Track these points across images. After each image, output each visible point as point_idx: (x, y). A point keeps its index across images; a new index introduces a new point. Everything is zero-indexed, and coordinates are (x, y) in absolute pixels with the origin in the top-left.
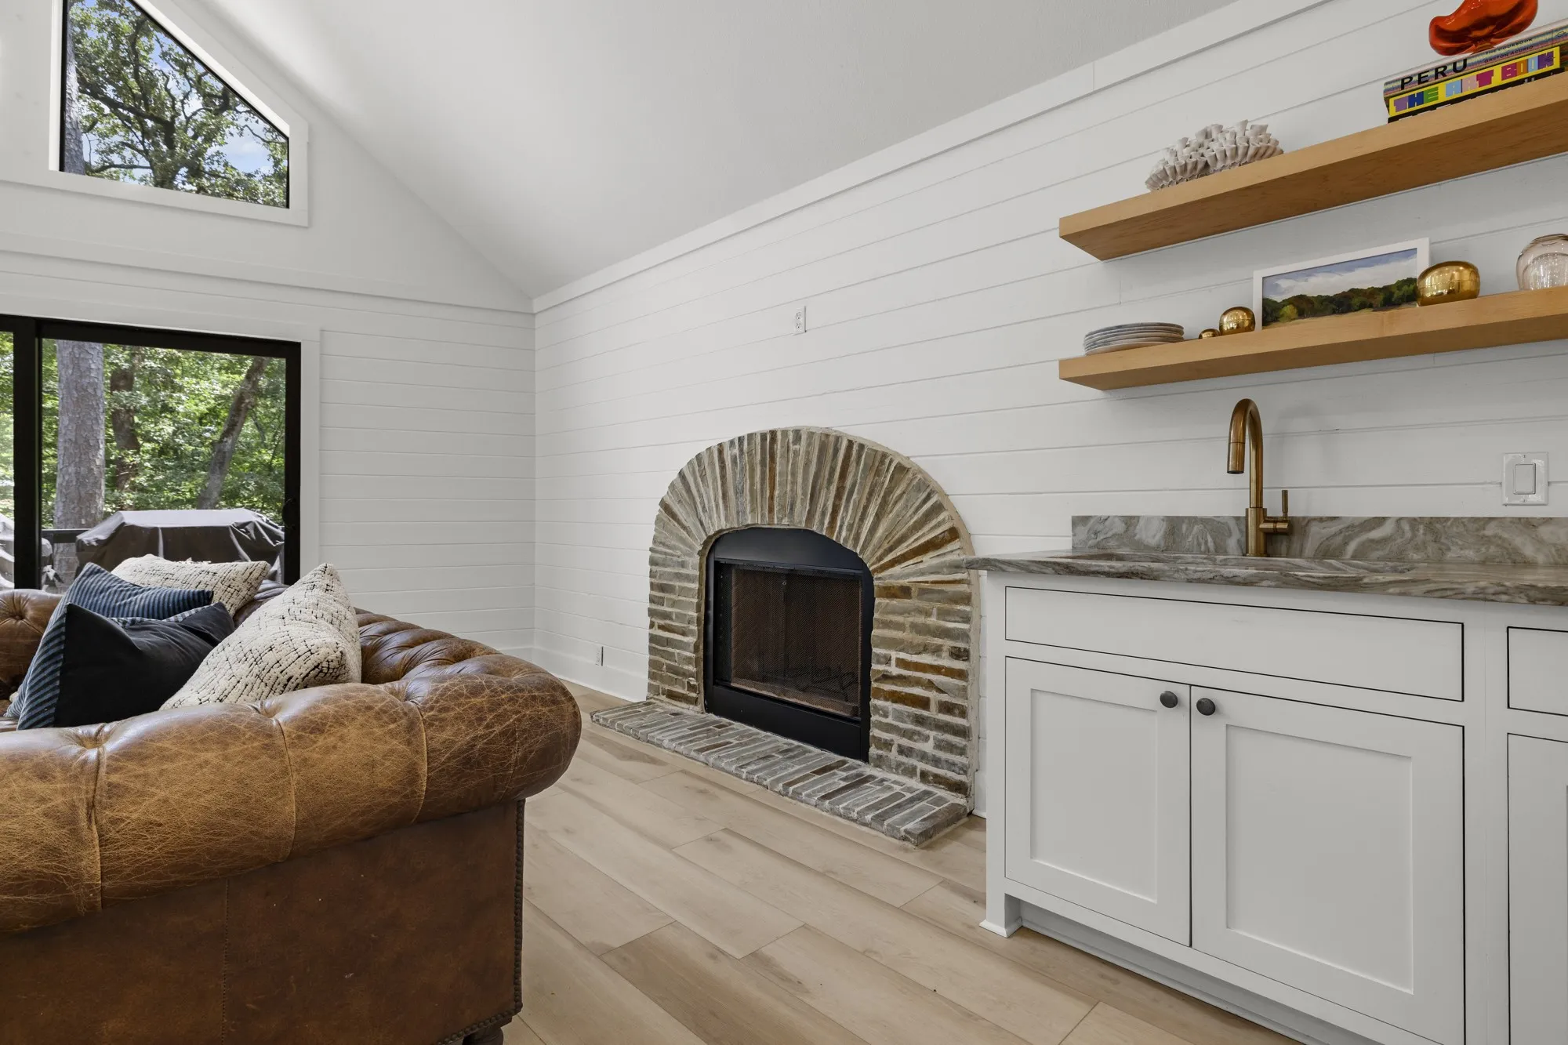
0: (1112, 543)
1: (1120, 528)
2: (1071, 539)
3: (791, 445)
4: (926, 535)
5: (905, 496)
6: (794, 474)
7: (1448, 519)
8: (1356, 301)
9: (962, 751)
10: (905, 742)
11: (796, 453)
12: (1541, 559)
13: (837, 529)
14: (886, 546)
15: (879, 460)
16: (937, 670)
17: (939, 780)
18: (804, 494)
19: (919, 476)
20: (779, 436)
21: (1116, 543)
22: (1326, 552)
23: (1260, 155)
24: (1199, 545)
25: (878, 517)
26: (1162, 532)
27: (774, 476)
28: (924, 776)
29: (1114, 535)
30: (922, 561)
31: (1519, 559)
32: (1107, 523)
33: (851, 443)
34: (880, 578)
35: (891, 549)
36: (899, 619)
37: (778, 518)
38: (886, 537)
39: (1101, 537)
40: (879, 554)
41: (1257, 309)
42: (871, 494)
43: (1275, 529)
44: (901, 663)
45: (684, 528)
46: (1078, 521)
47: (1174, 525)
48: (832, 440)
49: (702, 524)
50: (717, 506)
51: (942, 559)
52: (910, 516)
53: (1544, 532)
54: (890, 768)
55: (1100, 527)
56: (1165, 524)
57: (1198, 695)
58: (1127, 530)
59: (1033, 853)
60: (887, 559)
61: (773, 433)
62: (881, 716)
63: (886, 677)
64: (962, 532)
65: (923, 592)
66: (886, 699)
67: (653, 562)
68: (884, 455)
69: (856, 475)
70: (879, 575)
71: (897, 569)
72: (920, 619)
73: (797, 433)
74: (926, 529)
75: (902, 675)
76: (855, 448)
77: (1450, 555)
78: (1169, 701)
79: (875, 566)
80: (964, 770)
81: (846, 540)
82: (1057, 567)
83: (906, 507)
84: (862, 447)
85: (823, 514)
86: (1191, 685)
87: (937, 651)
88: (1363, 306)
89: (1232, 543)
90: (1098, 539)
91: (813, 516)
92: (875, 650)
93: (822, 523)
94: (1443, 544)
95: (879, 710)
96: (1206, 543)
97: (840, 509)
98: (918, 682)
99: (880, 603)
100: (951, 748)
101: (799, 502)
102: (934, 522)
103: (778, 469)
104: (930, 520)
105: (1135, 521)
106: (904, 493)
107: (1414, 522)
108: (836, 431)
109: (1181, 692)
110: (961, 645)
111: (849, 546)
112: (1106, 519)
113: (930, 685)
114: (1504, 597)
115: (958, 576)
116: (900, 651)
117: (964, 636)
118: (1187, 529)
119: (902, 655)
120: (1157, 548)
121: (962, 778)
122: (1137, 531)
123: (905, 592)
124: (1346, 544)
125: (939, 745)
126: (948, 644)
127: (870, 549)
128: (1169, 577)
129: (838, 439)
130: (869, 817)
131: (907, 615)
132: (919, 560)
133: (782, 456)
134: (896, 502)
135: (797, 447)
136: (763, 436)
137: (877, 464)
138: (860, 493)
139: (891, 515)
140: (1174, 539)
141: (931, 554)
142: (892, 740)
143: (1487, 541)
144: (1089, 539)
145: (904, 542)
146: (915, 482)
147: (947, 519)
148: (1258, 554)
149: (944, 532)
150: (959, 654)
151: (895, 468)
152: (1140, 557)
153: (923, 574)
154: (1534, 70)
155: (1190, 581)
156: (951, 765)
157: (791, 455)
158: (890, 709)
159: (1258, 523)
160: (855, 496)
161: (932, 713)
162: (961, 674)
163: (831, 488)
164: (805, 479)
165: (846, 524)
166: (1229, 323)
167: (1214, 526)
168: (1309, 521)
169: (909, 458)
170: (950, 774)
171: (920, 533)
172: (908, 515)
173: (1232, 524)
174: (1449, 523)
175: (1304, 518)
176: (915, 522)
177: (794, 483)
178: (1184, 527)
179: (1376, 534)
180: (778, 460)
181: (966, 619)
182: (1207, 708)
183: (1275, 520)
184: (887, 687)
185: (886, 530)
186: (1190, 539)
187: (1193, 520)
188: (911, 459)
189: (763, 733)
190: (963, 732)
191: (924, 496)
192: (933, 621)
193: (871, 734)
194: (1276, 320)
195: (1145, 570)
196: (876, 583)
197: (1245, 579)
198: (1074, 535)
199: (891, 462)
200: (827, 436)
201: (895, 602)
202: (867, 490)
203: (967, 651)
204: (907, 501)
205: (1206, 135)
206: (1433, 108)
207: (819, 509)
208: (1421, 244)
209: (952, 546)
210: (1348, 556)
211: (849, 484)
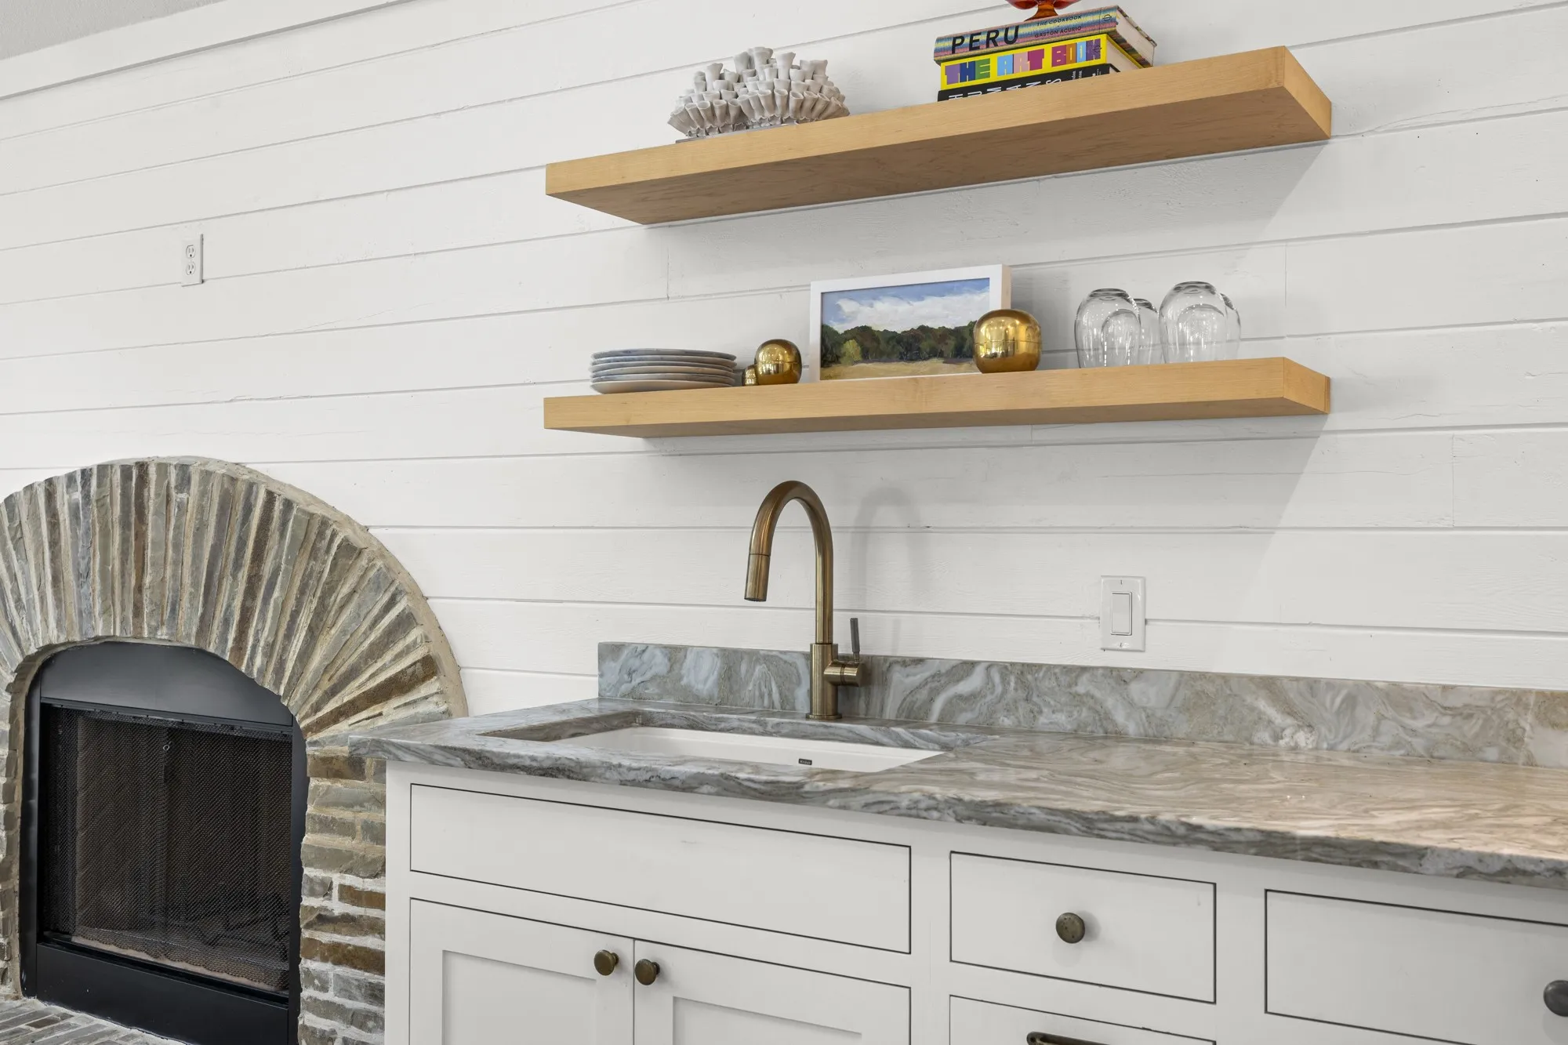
0: (652, 690)
1: (660, 665)
2: (597, 679)
3: (173, 492)
4: (388, 667)
5: (356, 597)
6: (178, 546)
7: (1040, 666)
8: (925, 345)
10: (354, 1033)
11: (182, 508)
12: (1132, 729)
13: (248, 652)
14: (326, 685)
15: (316, 529)
18: (195, 584)
19: (379, 563)
20: (152, 471)
21: (657, 691)
23: (807, 110)
24: (762, 696)
25: (314, 636)
26: (716, 673)
27: (144, 549)
29: (653, 678)
30: (380, 714)
31: (1110, 728)
32: (646, 656)
33: (271, 497)
34: (315, 743)
35: (333, 692)
36: (347, 815)
37: (148, 625)
38: (326, 670)
39: (637, 680)
40: (315, 698)
41: (814, 341)
42: (301, 588)
43: (842, 677)
44: (347, 894)
46: (609, 652)
47: (730, 664)
48: (241, 488)
49: (15, 633)
50: (43, 599)
51: (411, 712)
52: (364, 633)
53: (1135, 688)
55: (635, 663)
56: (718, 662)
57: (644, 953)
58: (670, 671)
60: (327, 709)
61: (142, 466)
62: (317, 988)
63: (324, 920)
64: (445, 665)
66: (324, 959)
68: (324, 523)
69: (278, 556)
70: (315, 737)
71: (343, 727)
73: (183, 468)
74: (388, 657)
75: (348, 914)
76: (278, 506)
77: (1042, 720)
78: (606, 963)
79: (308, 721)
81: (262, 672)
82: (467, 757)
83: (357, 617)
84: (288, 504)
85: (226, 622)
86: (635, 939)
88: (935, 353)
89: (801, 695)
90: (634, 683)
91: (210, 626)
92: (308, 871)
93: (223, 639)
94: (1035, 704)
95: (314, 979)
96: (770, 695)
97: (252, 614)
98: (374, 927)
99: (316, 787)
101: (186, 597)
102: (400, 646)
103: (150, 535)
104: (394, 642)
105: (682, 654)
106: (354, 591)
107: (1006, 669)
108: (251, 471)
109: (624, 950)
111: (268, 684)
112: (644, 651)
114: (935, 814)
116: (346, 872)
118: (747, 671)
119: (350, 880)
120: (708, 700)
122: (683, 672)
123: (354, 767)
124: (932, 700)
127: (301, 688)
128: (600, 776)
129: (251, 486)
131: (357, 808)
132: (377, 712)
133: (156, 513)
134: (342, 608)
135: (184, 496)
136: (126, 471)
137: (313, 537)
138: (286, 586)
139: (333, 631)
140: (731, 688)
141: (396, 702)
142: (333, 1032)
143: (1078, 700)
144: (620, 682)
145: (354, 679)
146: (372, 574)
147: (419, 641)
149: (415, 664)
151: (339, 547)
152: (674, 717)
154: (1083, 63)
155: (623, 783)
157: (174, 510)
158: (331, 976)
159: (824, 665)
160: (276, 594)
163: (240, 575)
164: (196, 557)
165: (262, 643)
166: (766, 363)
167: (779, 667)
168: (891, 662)
169: (367, 528)
171: (379, 664)
172: (363, 629)
173: (801, 664)
174: (1041, 674)
175: (886, 658)
176: (372, 644)
177: (178, 562)
178: (744, 667)
179: (964, 687)
180: (150, 518)
182: (648, 973)
183: (842, 662)
184: (326, 937)
185: (325, 658)
186: (750, 688)
187: (754, 656)
188: (371, 531)
189: (125, 1030)
191: (386, 598)
193: (300, 1022)
194: (836, 363)
195: (573, 764)
196: (309, 750)
197: (683, 782)
198: (601, 676)
199: (334, 535)
200: (233, 480)
201: (339, 785)
202: (297, 583)
204: (359, 606)
205: (749, 61)
206: (984, 88)
207: (219, 615)
208: (994, 273)
209: (424, 690)
210: (934, 718)
211: (267, 569)
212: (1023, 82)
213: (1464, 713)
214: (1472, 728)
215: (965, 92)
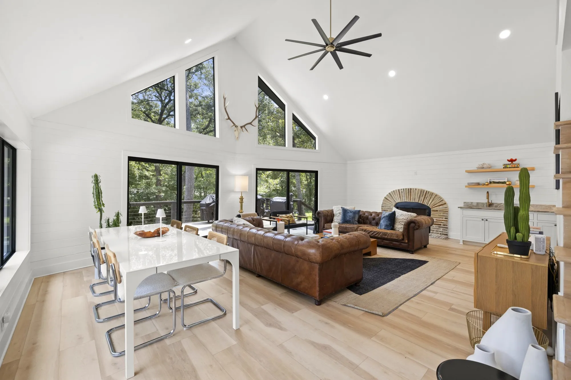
0: (469, 205)
4: (441, 203)
6: (415, 195)
9: (447, 230)
10: (437, 230)
11: (415, 192)
13: (424, 202)
14: (433, 205)
15: (432, 194)
16: (443, 220)
17: (443, 234)
18: (417, 197)
20: (412, 189)
22: (496, 207)
23: (489, 168)
24: (481, 205)
25: (432, 201)
28: (440, 234)
33: (427, 191)
35: (434, 205)
36: (436, 214)
37: (412, 201)
40: (432, 206)
41: (489, 182)
42: (431, 198)
44: (436, 220)
45: (390, 201)
46: (464, 203)
47: (478, 203)
48: (423, 191)
49: (395, 201)
50: (398, 198)
51: (443, 207)
54: (434, 233)
55: (468, 203)
56: (476, 203)
57: (485, 219)
58: (471, 204)
59: (466, 236)
60: (433, 207)
61: (411, 189)
64: (446, 203)
65: (440, 211)
67: (382, 206)
68: (433, 193)
69: (428, 195)
71: (435, 208)
72: (440, 214)
73: (416, 189)
78: (483, 220)
79: (431, 208)
80: (447, 232)
81: (426, 204)
83: (437, 200)
84: (429, 192)
85: (421, 200)
87: (442, 218)
88: (500, 183)
89: (485, 205)
93: (421, 202)
97: (424, 200)
98: (439, 222)
99: (432, 212)
100: (445, 230)
101: (416, 199)
103: (412, 194)
106: (436, 198)
108: (424, 189)
109: (484, 219)
110: (446, 217)
111: (426, 205)
113: (441, 222)
115: (446, 209)
116: (436, 218)
117: (447, 216)
120: (475, 206)
121: (447, 233)
122: (473, 204)
123: (437, 211)
124: (498, 205)
125: (443, 230)
126: (444, 217)
127: (430, 205)
130: (437, 237)
136: (409, 189)
138: (429, 198)
139: (434, 201)
140: (478, 205)
141: (441, 206)
144: (466, 204)
145: (436, 204)
146: (438, 197)
147: (444, 202)
148: (489, 206)
150: (446, 218)
151: (435, 195)
153: (440, 208)
154: (516, 166)
156: (445, 232)
157: (414, 192)
158: (434, 226)
159: (488, 203)
161: (442, 226)
162: (447, 221)
163: (423, 197)
164: (417, 195)
165: (426, 202)
166: (486, 184)
167: (483, 204)
168: (494, 203)
170: (445, 233)
173: (485, 204)
176: (438, 202)
179: (501, 205)
180: (412, 192)
181: (447, 214)
182: (487, 220)
183: (490, 203)
185: (433, 203)
187: (481, 203)
188: (437, 194)
190: (447, 228)
191: (440, 198)
192: (442, 214)
194: (491, 183)
196: (431, 210)
200: (422, 190)
201: (435, 212)
202: (430, 198)
203: (447, 218)
205: (483, 164)
206: (507, 168)
207: (420, 200)
208: (506, 179)
209: (445, 205)
210: (498, 207)
211: (426, 196)
212: (511, 167)
213: (547, 206)
214: (547, 207)
215: (506, 168)
